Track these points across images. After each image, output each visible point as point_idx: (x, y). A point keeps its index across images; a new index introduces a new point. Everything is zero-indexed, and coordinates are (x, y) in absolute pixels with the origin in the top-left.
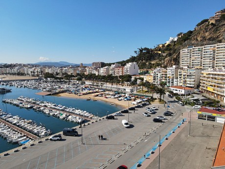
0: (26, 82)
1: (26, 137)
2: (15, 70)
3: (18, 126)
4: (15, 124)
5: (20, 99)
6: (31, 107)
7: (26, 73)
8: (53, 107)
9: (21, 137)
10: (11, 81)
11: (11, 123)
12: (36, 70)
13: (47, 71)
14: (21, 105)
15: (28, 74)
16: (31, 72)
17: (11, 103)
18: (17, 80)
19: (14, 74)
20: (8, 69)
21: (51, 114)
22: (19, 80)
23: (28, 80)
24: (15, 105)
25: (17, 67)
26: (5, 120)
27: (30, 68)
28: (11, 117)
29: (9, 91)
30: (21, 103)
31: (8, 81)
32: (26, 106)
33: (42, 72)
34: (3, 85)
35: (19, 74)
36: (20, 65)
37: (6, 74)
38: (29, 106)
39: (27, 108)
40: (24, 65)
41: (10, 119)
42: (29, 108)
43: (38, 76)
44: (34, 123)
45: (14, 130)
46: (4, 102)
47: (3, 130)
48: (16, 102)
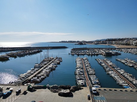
0: (130, 49)
1: (127, 84)
2: (125, 42)
3: (123, 76)
4: (121, 74)
5: (126, 60)
6: (133, 66)
9: (125, 83)
10: (121, 48)
11: (119, 73)
14: (126, 64)
15: (132, 44)
16: (135, 43)
17: (120, 61)
18: (125, 48)
19: (123, 44)
20: (120, 41)
22: (126, 48)
23: (132, 49)
24: (122, 63)
25: (126, 40)
26: (116, 70)
27: (134, 40)
28: (119, 69)
29: (120, 54)
30: (127, 63)
31: (120, 48)
32: (129, 65)
34: (117, 50)
35: (127, 44)
36: (128, 39)
37: (119, 44)
38: (131, 65)
39: (130, 66)
40: (131, 39)
41: (119, 70)
42: (131, 66)
44: (133, 77)
45: (121, 78)
46: (117, 60)
47: (115, 76)
48: (123, 61)
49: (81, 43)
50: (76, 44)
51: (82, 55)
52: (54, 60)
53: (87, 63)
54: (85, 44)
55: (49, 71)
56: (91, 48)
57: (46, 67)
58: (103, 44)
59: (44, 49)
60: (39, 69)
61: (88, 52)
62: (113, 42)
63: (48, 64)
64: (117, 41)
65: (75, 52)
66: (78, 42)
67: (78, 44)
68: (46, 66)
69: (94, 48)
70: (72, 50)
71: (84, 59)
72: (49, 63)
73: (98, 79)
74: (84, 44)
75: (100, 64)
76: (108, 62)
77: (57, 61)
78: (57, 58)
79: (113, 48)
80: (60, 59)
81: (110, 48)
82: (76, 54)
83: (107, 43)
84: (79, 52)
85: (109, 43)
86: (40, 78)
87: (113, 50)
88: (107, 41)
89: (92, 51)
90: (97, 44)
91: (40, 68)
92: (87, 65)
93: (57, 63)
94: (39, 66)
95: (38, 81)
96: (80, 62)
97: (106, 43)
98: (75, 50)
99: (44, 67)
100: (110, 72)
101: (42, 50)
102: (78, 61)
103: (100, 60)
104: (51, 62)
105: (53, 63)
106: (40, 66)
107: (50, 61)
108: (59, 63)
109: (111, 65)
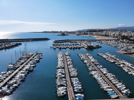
0: (109, 41)
1: (112, 90)
2: (104, 33)
3: (106, 77)
5: (107, 54)
7: (109, 35)
8: (130, 66)
10: (102, 40)
11: (102, 73)
12: (116, 33)
13: (123, 34)
15: (111, 36)
16: (113, 35)
17: (102, 56)
18: (104, 40)
19: (103, 35)
20: (100, 32)
21: (129, 73)
22: (106, 40)
23: (111, 40)
24: (104, 58)
26: (99, 69)
27: (112, 32)
28: (102, 68)
29: (101, 47)
30: (108, 58)
31: (100, 40)
32: (110, 61)
33: (120, 35)
34: (98, 42)
35: (106, 36)
36: (106, 30)
37: (99, 35)
38: (112, 62)
40: (109, 30)
43: (117, 37)
44: (116, 78)
45: (104, 80)
46: (98, 55)
47: (98, 77)
48: (104, 56)
49: (63, 34)
50: (59, 35)
51: (64, 48)
52: (33, 58)
53: (69, 61)
54: (68, 35)
55: (25, 75)
56: (73, 40)
57: (23, 68)
58: (84, 34)
59: (24, 41)
60: (13, 72)
61: (70, 45)
62: (94, 33)
63: (25, 63)
64: (97, 32)
65: (57, 45)
66: (61, 32)
67: (60, 35)
68: (22, 66)
69: (76, 40)
70: (54, 42)
71: (66, 54)
72: (27, 61)
73: (80, 84)
74: (66, 34)
75: (83, 60)
76: (90, 57)
77: (36, 58)
78: (37, 54)
79: (93, 40)
80: (41, 55)
81: (91, 40)
82: (58, 47)
83: (89, 34)
84: (62, 45)
85: (90, 34)
86: (11, 88)
87: (94, 41)
88: (88, 32)
89: (74, 44)
90: (79, 34)
91: (15, 70)
92: (68, 63)
93: (36, 60)
94: (13, 67)
95: (7, 93)
96: (61, 59)
97: (87, 34)
98: (57, 42)
99: (20, 68)
100: (93, 73)
101: (21, 43)
102: (60, 58)
103: (82, 55)
104: (29, 60)
105: (31, 62)
106: (15, 67)
107: (28, 58)
108: (39, 60)
109: (93, 62)
